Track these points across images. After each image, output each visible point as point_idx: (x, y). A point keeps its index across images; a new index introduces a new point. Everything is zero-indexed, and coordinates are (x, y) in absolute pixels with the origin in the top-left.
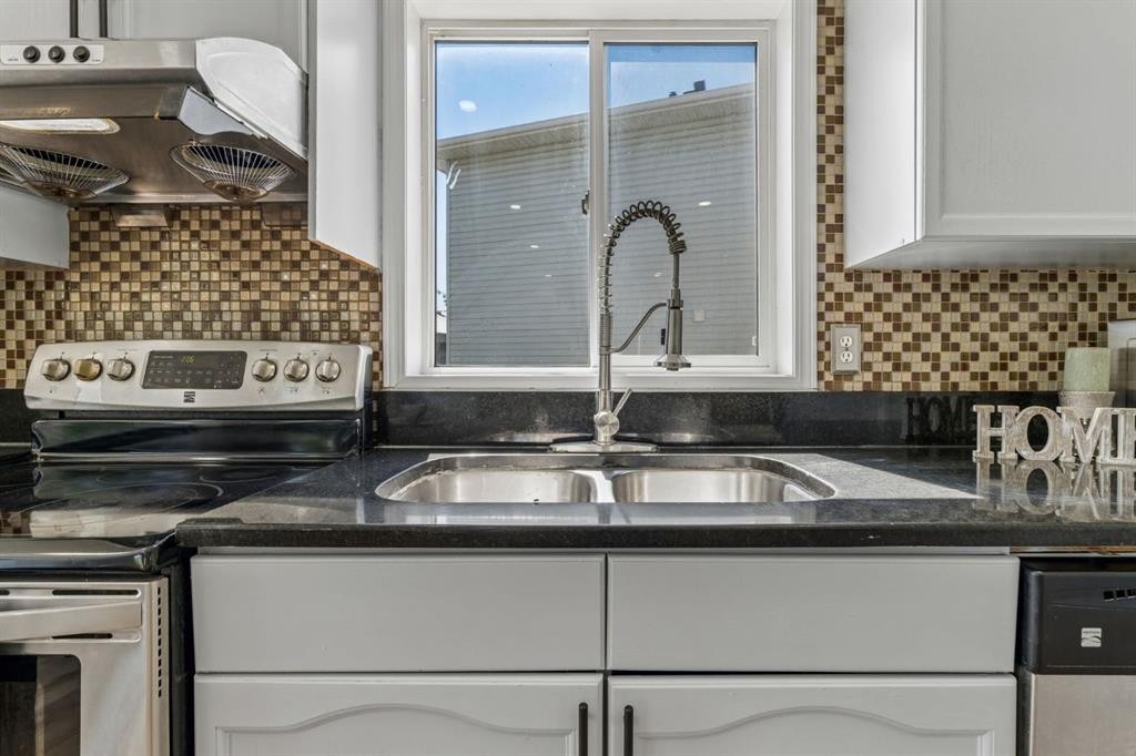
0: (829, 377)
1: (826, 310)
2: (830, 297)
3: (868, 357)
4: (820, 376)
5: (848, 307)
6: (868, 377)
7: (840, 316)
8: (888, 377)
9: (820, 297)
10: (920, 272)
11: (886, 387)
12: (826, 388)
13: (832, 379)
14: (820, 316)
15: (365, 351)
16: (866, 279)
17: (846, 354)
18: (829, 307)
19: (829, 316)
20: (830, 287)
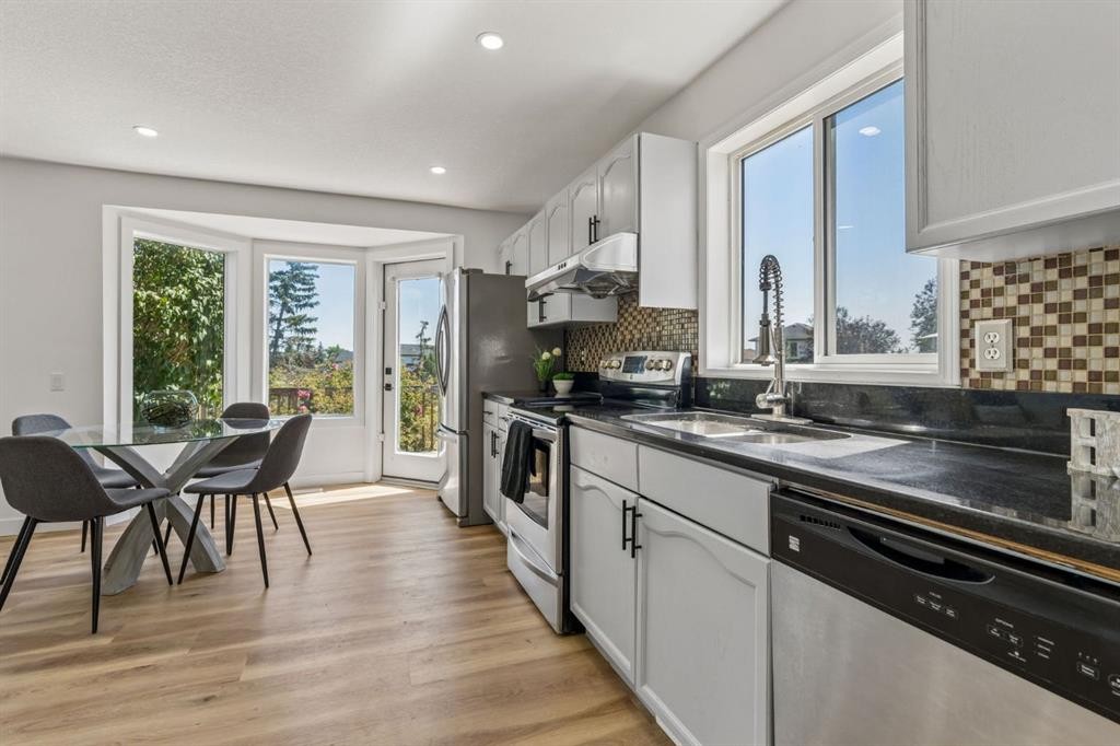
0: (974, 374)
1: (971, 307)
2: (976, 294)
3: (1023, 353)
4: (964, 373)
5: (998, 302)
6: (1024, 375)
7: (988, 312)
8: (1052, 376)
9: (964, 295)
10: (1101, 249)
11: (1049, 387)
12: (971, 385)
13: (978, 376)
14: (964, 314)
15: (683, 356)
16: (1022, 270)
17: (992, 350)
18: (974, 304)
19: (975, 313)
20: (975, 284)
